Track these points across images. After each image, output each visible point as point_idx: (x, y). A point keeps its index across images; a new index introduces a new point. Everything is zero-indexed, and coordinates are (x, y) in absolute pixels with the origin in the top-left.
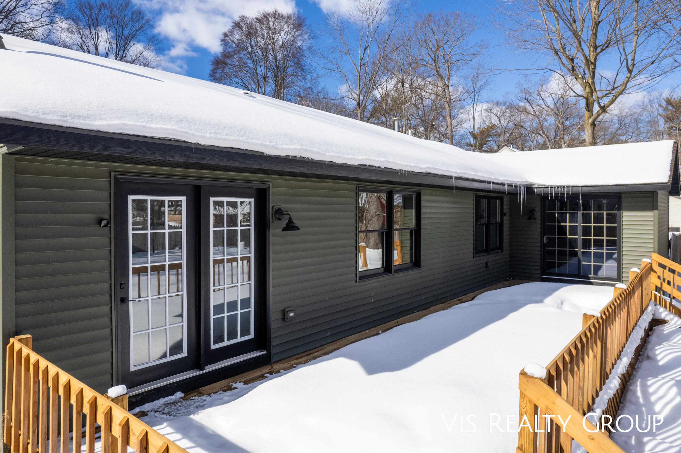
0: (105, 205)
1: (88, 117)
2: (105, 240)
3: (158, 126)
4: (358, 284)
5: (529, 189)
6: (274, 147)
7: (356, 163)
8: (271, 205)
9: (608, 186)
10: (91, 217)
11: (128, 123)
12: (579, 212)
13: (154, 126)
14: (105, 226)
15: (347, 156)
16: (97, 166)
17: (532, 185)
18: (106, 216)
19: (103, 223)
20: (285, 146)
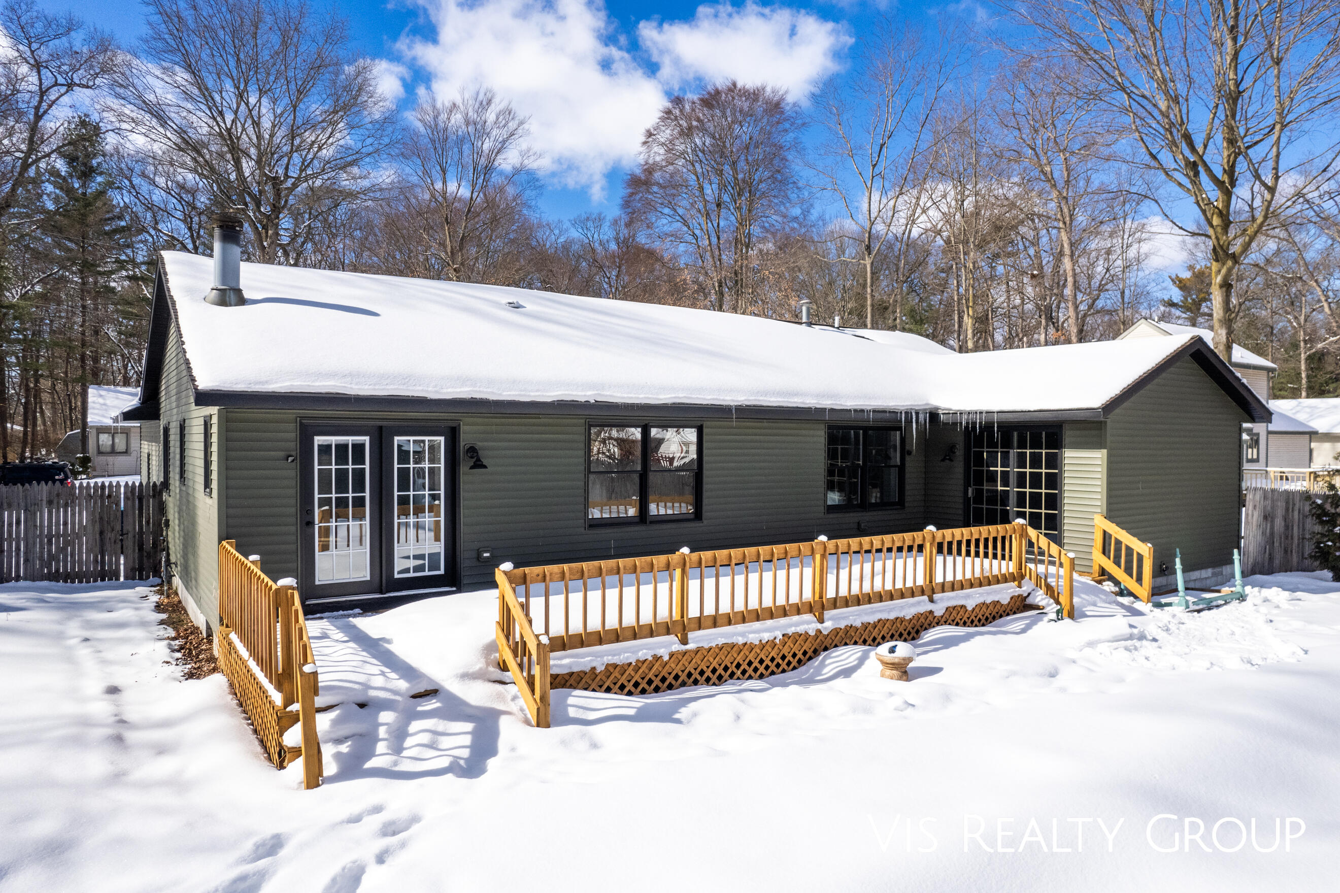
0: (292, 445)
1: (267, 382)
2: (292, 473)
3: (321, 384)
4: (587, 531)
5: (934, 415)
6: (436, 392)
7: (549, 400)
8: (462, 444)
9: (1029, 411)
10: (282, 454)
11: (295, 384)
12: (1011, 451)
13: (317, 384)
14: (293, 461)
15: (532, 394)
16: (285, 413)
17: (938, 409)
18: (294, 453)
19: (290, 459)
20: (449, 390)
